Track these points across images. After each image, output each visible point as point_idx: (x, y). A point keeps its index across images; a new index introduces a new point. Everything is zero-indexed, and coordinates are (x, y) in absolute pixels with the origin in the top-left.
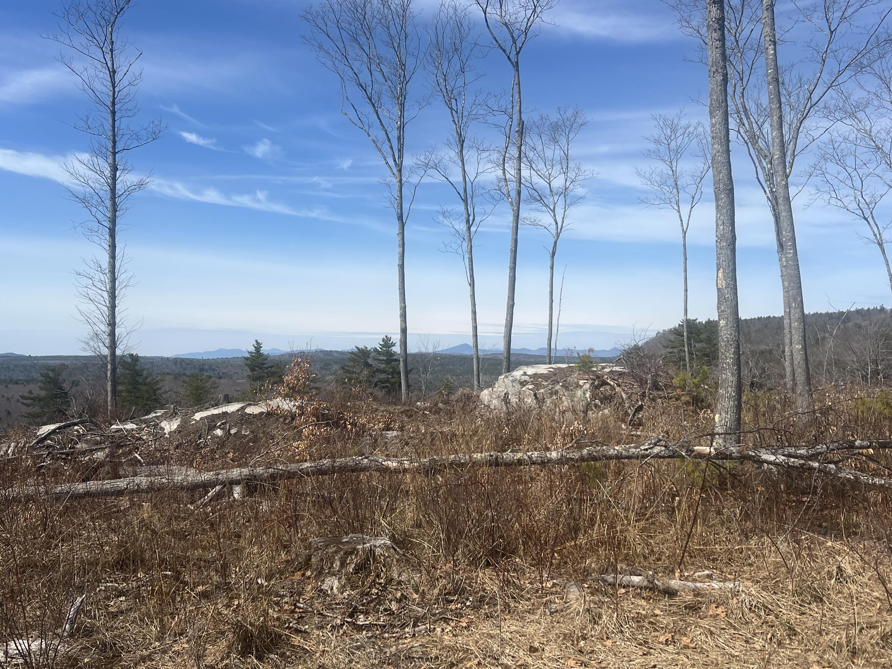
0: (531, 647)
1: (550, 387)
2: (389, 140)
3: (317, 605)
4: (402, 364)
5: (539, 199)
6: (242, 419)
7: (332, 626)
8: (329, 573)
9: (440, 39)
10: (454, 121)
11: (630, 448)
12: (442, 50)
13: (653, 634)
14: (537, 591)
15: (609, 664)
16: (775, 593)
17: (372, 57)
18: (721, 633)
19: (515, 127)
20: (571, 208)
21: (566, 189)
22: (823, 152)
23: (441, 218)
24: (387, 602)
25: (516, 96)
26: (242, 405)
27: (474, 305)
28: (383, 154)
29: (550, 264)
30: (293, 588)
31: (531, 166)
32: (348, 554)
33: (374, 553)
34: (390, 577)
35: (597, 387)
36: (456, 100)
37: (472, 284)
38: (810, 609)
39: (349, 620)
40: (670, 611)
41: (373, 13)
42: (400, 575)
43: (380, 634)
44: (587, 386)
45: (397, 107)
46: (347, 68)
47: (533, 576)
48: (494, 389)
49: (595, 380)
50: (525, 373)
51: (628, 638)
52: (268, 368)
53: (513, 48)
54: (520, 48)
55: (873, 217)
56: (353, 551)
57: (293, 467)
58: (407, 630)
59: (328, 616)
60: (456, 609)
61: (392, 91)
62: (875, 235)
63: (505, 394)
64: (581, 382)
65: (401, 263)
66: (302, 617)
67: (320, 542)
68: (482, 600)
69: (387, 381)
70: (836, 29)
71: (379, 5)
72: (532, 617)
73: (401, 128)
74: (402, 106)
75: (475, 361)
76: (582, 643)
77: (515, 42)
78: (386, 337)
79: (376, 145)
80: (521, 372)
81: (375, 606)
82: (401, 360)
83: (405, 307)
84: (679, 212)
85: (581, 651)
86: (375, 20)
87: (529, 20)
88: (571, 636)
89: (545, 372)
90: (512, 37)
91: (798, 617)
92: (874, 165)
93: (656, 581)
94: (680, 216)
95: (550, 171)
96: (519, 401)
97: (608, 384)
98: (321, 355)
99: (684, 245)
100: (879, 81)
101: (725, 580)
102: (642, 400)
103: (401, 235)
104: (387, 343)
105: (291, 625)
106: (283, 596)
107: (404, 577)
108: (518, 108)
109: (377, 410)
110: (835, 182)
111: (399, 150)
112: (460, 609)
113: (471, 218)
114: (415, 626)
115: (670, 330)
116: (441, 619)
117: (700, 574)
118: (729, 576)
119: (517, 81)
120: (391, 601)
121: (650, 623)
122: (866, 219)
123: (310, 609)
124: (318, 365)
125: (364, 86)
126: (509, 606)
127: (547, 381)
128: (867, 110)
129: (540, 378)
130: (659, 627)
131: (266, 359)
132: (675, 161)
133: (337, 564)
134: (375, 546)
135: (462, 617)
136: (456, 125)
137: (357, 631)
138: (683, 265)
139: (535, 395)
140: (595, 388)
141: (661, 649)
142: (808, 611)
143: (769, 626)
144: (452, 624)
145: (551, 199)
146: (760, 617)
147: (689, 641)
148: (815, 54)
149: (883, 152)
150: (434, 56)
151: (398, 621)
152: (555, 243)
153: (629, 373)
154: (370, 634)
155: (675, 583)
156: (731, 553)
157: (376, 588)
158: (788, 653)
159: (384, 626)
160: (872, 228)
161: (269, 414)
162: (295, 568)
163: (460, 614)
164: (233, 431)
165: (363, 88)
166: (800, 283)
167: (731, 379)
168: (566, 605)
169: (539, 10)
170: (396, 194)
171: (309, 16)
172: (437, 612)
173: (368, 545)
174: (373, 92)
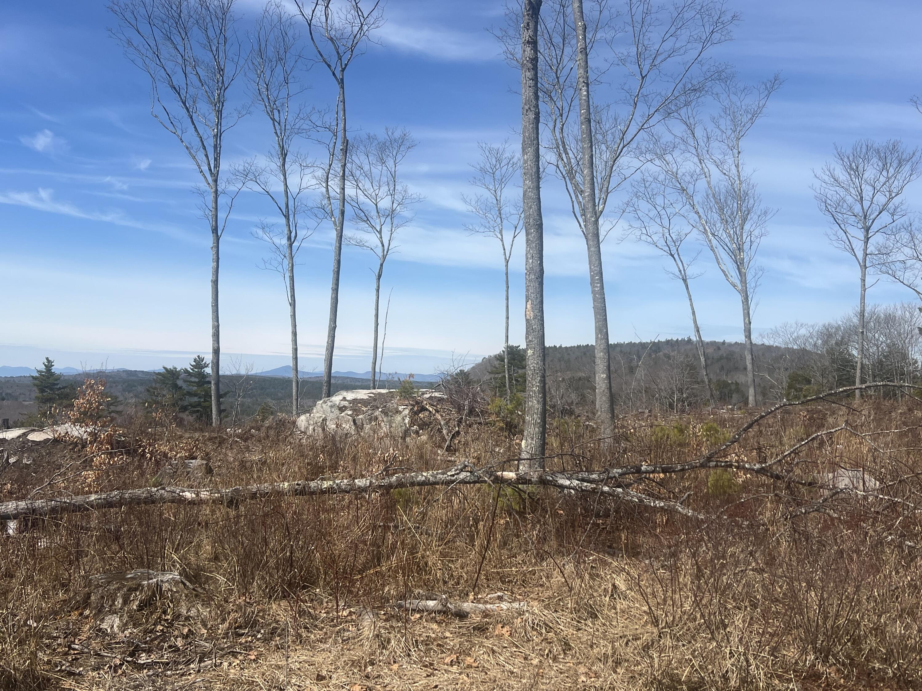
0: (318, 675)
1: (370, 412)
2: (205, 148)
3: (95, 644)
4: (213, 387)
5: (366, 219)
6: (24, 447)
7: (110, 667)
8: (109, 611)
9: (263, 45)
10: (276, 133)
11: (437, 474)
12: (264, 58)
13: (439, 656)
14: (333, 620)
15: (394, 687)
16: (556, 611)
17: (187, 58)
18: (502, 651)
19: (339, 146)
20: (398, 230)
21: (393, 211)
22: (635, 190)
23: (260, 232)
24: (172, 638)
25: (341, 113)
26: (24, 431)
27: (294, 326)
28: (197, 162)
29: (375, 286)
30: (68, 628)
31: (357, 185)
32: (131, 590)
33: (161, 589)
34: (177, 614)
35: (416, 413)
36: (279, 111)
37: (293, 304)
38: (586, 624)
39: (129, 659)
40: (459, 633)
41: (189, 13)
42: (189, 610)
43: (162, 672)
44: (407, 412)
45: (214, 113)
46: (159, 68)
47: (330, 605)
48: (312, 415)
49: (414, 406)
50: (344, 398)
51: (415, 662)
52: (60, 389)
53: (339, 64)
54: (346, 65)
55: (678, 254)
56: (138, 587)
57: (79, 499)
58: (192, 666)
59: (107, 656)
60: (246, 642)
61: (209, 97)
62: (680, 271)
63: (323, 420)
64: (401, 408)
65: (214, 279)
66: (77, 659)
67: (101, 579)
68: (273, 632)
69: (199, 404)
70: (646, 75)
71: (197, 5)
72: (323, 646)
73: (218, 136)
74: (219, 112)
75: (294, 384)
76: (369, 669)
77: (340, 59)
78: (199, 357)
79: (190, 153)
80: (341, 397)
81: (159, 643)
82: (213, 382)
83: (218, 326)
84: (502, 240)
85: (367, 677)
86: (191, 19)
87: (355, 37)
88: (359, 662)
89: (366, 397)
90: (338, 53)
91: (575, 632)
92: (680, 205)
93: (449, 605)
94: (503, 245)
95: (377, 192)
96: (337, 427)
97: (427, 410)
98: (124, 376)
99: (507, 274)
100: (685, 126)
101: (515, 600)
102: (459, 426)
103: (215, 249)
104: (199, 363)
105: (63, 668)
106: (56, 637)
107: (193, 612)
108: (343, 126)
109: (181, 437)
110: (646, 219)
111: (216, 159)
112: (250, 642)
113: (293, 234)
114: (200, 662)
115: (495, 356)
116: (229, 653)
117: (492, 596)
118: (519, 597)
119: (341, 99)
120: (177, 637)
121: (439, 645)
122: (672, 256)
123: (86, 650)
124: (120, 387)
125: (178, 89)
126: (301, 636)
127: (366, 407)
128: (674, 153)
129: (360, 403)
130: (446, 649)
131: (59, 379)
132: (499, 189)
133: (119, 602)
134: (162, 581)
135: (251, 650)
136: (278, 137)
137: (138, 670)
138: (505, 293)
139: (354, 421)
140: (414, 414)
141: (445, 670)
142: (583, 627)
143: (548, 643)
144: (240, 658)
145: (378, 221)
146: (541, 634)
147: (472, 660)
148: (628, 97)
149: (687, 194)
150: (256, 63)
151: (183, 658)
152: (382, 265)
153: (448, 399)
154: (151, 673)
155: (467, 606)
156: (525, 575)
157: (162, 625)
158: (561, 667)
159: (168, 664)
160: (677, 265)
161: (56, 441)
162: (72, 608)
163: (250, 646)
164: (12, 460)
165: (177, 91)
166: (606, 315)
167: (537, 406)
168: (359, 633)
169: (365, 28)
170: (211, 205)
171: (116, 8)
172: (226, 646)
173: (155, 580)
174: (188, 96)
